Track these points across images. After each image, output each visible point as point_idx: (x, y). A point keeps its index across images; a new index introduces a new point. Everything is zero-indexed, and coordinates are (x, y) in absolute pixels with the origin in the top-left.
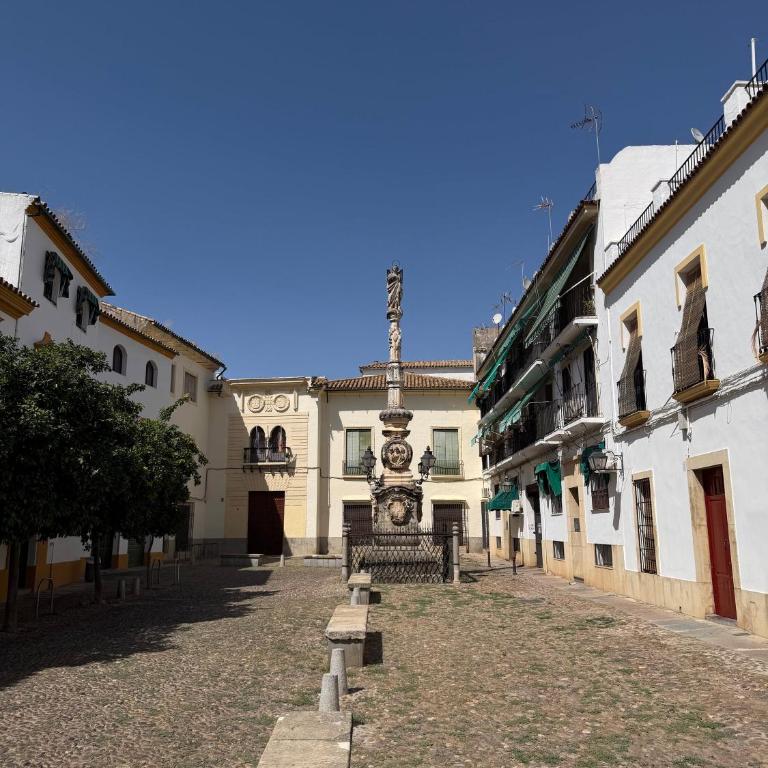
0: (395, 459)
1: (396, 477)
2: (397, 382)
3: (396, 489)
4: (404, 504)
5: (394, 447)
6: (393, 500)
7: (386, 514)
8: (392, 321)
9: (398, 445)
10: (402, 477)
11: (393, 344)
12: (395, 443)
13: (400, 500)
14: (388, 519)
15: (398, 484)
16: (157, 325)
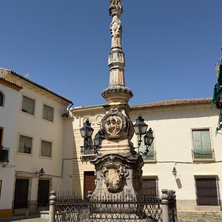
0: (111, 130)
1: (113, 147)
2: (116, 64)
3: (112, 157)
4: (118, 171)
5: (111, 118)
6: (108, 168)
7: (104, 181)
8: (113, 16)
9: (115, 117)
10: (119, 146)
11: (113, 34)
12: (113, 115)
13: (114, 167)
14: (104, 186)
15: (116, 152)
16: (12, 73)
